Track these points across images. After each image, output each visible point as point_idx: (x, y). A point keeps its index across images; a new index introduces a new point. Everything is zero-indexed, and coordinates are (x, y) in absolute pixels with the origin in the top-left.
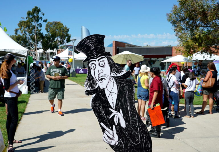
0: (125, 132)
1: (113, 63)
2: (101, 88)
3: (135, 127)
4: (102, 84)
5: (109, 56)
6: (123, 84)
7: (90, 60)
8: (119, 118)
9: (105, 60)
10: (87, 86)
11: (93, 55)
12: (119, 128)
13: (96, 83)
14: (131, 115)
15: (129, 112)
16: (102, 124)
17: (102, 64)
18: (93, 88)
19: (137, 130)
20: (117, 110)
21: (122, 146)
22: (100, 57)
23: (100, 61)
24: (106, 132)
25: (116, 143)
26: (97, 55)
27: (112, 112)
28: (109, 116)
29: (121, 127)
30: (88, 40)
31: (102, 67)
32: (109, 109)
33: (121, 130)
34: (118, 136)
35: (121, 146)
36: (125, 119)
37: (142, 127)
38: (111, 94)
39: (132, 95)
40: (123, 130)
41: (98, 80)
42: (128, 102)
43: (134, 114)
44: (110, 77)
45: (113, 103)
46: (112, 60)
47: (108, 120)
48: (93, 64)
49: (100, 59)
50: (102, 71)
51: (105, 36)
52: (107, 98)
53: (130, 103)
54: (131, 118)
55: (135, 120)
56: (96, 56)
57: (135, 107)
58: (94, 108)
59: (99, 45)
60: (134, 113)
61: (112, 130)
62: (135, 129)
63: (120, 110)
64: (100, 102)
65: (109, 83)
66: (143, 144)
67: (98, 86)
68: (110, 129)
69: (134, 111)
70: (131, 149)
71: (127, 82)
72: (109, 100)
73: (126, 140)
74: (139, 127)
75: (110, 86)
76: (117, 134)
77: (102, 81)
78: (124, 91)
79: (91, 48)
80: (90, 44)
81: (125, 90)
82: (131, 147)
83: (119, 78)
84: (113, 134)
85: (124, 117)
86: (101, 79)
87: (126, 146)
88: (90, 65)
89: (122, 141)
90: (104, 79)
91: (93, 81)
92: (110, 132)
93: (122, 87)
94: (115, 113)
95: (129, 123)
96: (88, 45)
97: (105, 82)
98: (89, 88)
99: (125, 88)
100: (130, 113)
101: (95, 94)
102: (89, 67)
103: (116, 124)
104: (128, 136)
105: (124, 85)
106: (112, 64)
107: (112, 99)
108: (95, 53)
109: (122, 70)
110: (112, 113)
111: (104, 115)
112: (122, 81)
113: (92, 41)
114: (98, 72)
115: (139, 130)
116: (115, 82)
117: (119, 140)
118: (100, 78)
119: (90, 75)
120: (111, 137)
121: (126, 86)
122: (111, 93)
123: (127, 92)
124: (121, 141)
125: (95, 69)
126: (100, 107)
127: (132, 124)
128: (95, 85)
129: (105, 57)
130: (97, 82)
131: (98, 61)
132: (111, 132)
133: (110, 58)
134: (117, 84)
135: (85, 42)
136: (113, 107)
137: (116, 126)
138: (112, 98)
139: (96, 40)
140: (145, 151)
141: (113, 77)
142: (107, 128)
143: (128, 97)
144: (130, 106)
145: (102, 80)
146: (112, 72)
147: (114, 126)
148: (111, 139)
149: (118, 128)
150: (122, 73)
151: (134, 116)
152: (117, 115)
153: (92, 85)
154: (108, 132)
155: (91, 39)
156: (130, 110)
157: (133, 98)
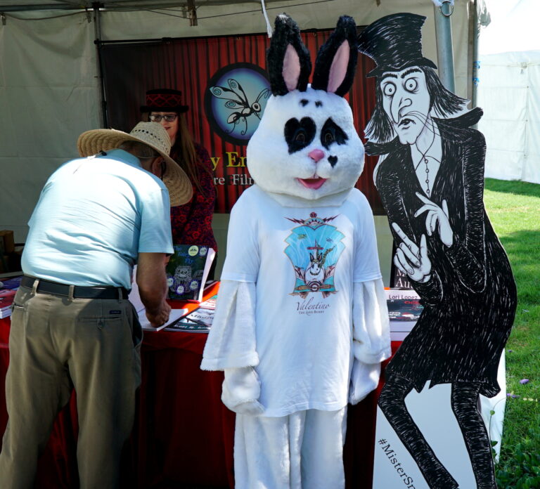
0: (449, 256)
1: (438, 85)
2: (403, 141)
3: (477, 249)
4: (406, 134)
5: (431, 67)
6: (459, 139)
7: (384, 74)
8: (437, 220)
9: (421, 76)
10: (371, 132)
11: (393, 63)
12: (436, 245)
13: (392, 128)
15: (466, 211)
16: (395, 225)
17: (411, 86)
18: (383, 140)
19: (480, 257)
20: (436, 199)
21: (438, 288)
22: (409, 69)
23: (407, 77)
24: (403, 246)
25: (424, 278)
26: (402, 63)
27: (422, 202)
28: (415, 212)
29: (441, 243)
30: (384, 25)
31: (411, 92)
32: (417, 194)
33: (439, 248)
34: (431, 261)
35: (435, 287)
36: (452, 226)
37: (494, 253)
38: (425, 160)
39: (477, 170)
40: (446, 251)
41: (397, 121)
42: (466, 186)
43: (478, 219)
44: (428, 118)
45: (427, 182)
46: (437, 78)
47: (410, 218)
48: (389, 83)
49: (408, 73)
51: (424, 18)
52: (415, 167)
53: (470, 189)
54: (468, 225)
55: (479, 233)
56: (398, 66)
57: (482, 202)
58: (381, 186)
59: (409, 40)
60: (478, 214)
61: (418, 244)
62: (477, 256)
63: (442, 201)
64: (397, 175)
65: (423, 133)
66: (492, 296)
67: (396, 135)
68: (413, 241)
69: (479, 210)
70: (460, 300)
71: (469, 135)
72: (416, 171)
73: (448, 276)
74: (487, 253)
75: (424, 140)
76: (429, 256)
77: (406, 126)
78: (458, 156)
79: (390, 45)
80: (387, 35)
81: (461, 155)
82: (460, 296)
83: (450, 125)
84: (420, 254)
85: (450, 221)
86: (406, 122)
87: (448, 289)
88: (382, 86)
89: (438, 277)
90: (413, 121)
91: (385, 124)
92: (412, 249)
93: (456, 147)
94: (428, 205)
95: (462, 238)
96: (383, 38)
97: (414, 129)
98: (376, 138)
99: (462, 149)
100: (469, 212)
101: (387, 155)
102: (380, 88)
103: (430, 234)
104: (455, 268)
105: (461, 142)
106: (436, 87)
107: (427, 173)
108: (397, 58)
109: (460, 105)
110: (422, 206)
111: (402, 205)
112: (457, 132)
113: (393, 29)
114: (400, 104)
115: (485, 258)
116: (437, 131)
117: (431, 273)
118: (404, 118)
120: (414, 260)
121: (465, 144)
122: (426, 158)
123: (464, 159)
124: (436, 277)
125: (392, 96)
126: (395, 186)
127: (469, 242)
128: (390, 133)
129: (420, 69)
130: (395, 126)
131: (403, 76)
132: (415, 248)
133: (432, 72)
134: (442, 139)
135: (376, 30)
136: (425, 192)
137: (427, 237)
138: (427, 170)
139: (402, 27)
140: (495, 314)
141: (434, 118)
142: (407, 238)
143: (466, 173)
144: (470, 197)
145: (406, 124)
146: (433, 108)
147: (423, 238)
148: (413, 265)
149: (432, 244)
150: (459, 112)
151: (478, 222)
152: (435, 212)
153: (381, 132)
154: (408, 247)
155: (391, 24)
156: (468, 206)
157: (479, 177)
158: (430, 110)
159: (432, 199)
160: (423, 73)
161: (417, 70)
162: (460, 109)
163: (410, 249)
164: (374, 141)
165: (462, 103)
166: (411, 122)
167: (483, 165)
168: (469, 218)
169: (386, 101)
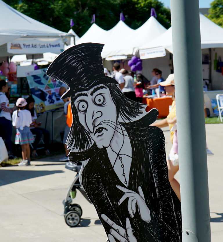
0: (150, 230)
1: (121, 96)
2: (100, 146)
3: (170, 218)
4: (101, 140)
5: (113, 83)
6: (143, 136)
7: (76, 94)
8: (136, 204)
9: (106, 92)
10: (72, 144)
11: (82, 84)
12: (138, 223)
13: (89, 137)
14: (161, 197)
15: (157, 191)
16: (104, 216)
17: (100, 100)
18: (83, 148)
20: (133, 187)
22: (96, 87)
23: (95, 94)
24: (113, 232)
26: (89, 83)
27: (122, 192)
28: (118, 201)
29: (142, 221)
30: (70, 55)
31: (100, 105)
32: (117, 186)
33: (141, 226)
36: (148, 205)
38: (120, 158)
39: (161, 157)
40: (146, 227)
41: (92, 131)
43: (167, 195)
44: (117, 124)
45: (124, 175)
47: (115, 208)
48: (81, 101)
49: (96, 90)
50: (99, 114)
51: (103, 45)
52: (113, 165)
53: (158, 173)
54: (160, 201)
55: (169, 206)
56: (87, 86)
57: (168, 181)
58: (87, 186)
59: (92, 64)
60: (166, 192)
61: (124, 227)
62: (170, 224)
63: (137, 187)
64: (98, 175)
65: (115, 137)
67: (93, 143)
68: (120, 225)
69: (166, 188)
71: (151, 131)
72: (114, 168)
74: (178, 220)
75: (117, 142)
76: (135, 234)
77: (100, 134)
78: (145, 150)
79: (78, 70)
80: (73, 63)
81: (147, 148)
83: (134, 126)
84: (127, 234)
85: (146, 202)
86: (100, 130)
88: (76, 104)
90: (105, 129)
91: (83, 135)
92: (120, 232)
93: (142, 142)
94: (128, 193)
95: (158, 213)
96: (71, 65)
97: (107, 135)
98: (77, 148)
99: (146, 143)
100: (159, 192)
101: (88, 160)
102: (74, 106)
103: (133, 216)
104: (156, 238)
105: (145, 138)
107: (122, 168)
108: (86, 79)
109: (140, 110)
110: (123, 195)
111: (107, 198)
112: (141, 131)
113: (78, 57)
114: (93, 116)
115: (177, 225)
116: (126, 133)
118: (97, 128)
119: (76, 123)
121: (148, 139)
122: (120, 156)
123: (150, 151)
125: (85, 111)
126: (98, 184)
127: (163, 215)
128: (88, 142)
129: (105, 86)
130: (92, 135)
131: (92, 94)
132: (122, 231)
133: (115, 87)
134: (130, 138)
135: (65, 60)
136: (123, 183)
137: (131, 220)
138: (123, 166)
139: (86, 55)
141: (122, 123)
142: (115, 224)
143: (153, 162)
144: (158, 180)
145: (100, 132)
146: (119, 115)
147: (128, 221)
149: (135, 223)
150: (140, 115)
151: (167, 198)
152: (133, 198)
153: (81, 142)
154: (116, 231)
155: (76, 53)
156: (158, 187)
157: (163, 162)
158: (118, 117)
159: (130, 188)
160: (108, 89)
161: (102, 87)
162: (141, 113)
163: (118, 233)
164: (76, 151)
165: (141, 108)
166: (104, 130)
167: (164, 152)
168: (161, 196)
169: (81, 116)
